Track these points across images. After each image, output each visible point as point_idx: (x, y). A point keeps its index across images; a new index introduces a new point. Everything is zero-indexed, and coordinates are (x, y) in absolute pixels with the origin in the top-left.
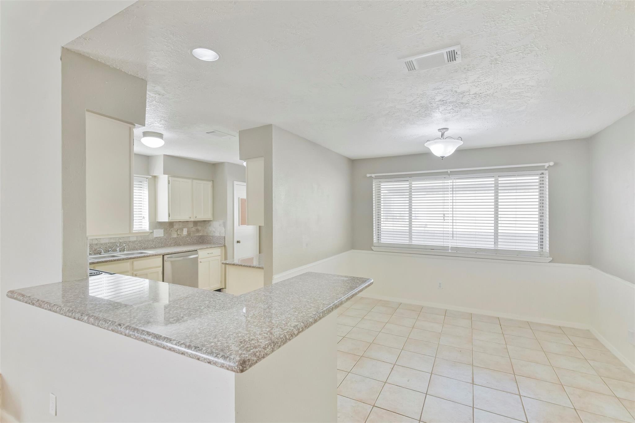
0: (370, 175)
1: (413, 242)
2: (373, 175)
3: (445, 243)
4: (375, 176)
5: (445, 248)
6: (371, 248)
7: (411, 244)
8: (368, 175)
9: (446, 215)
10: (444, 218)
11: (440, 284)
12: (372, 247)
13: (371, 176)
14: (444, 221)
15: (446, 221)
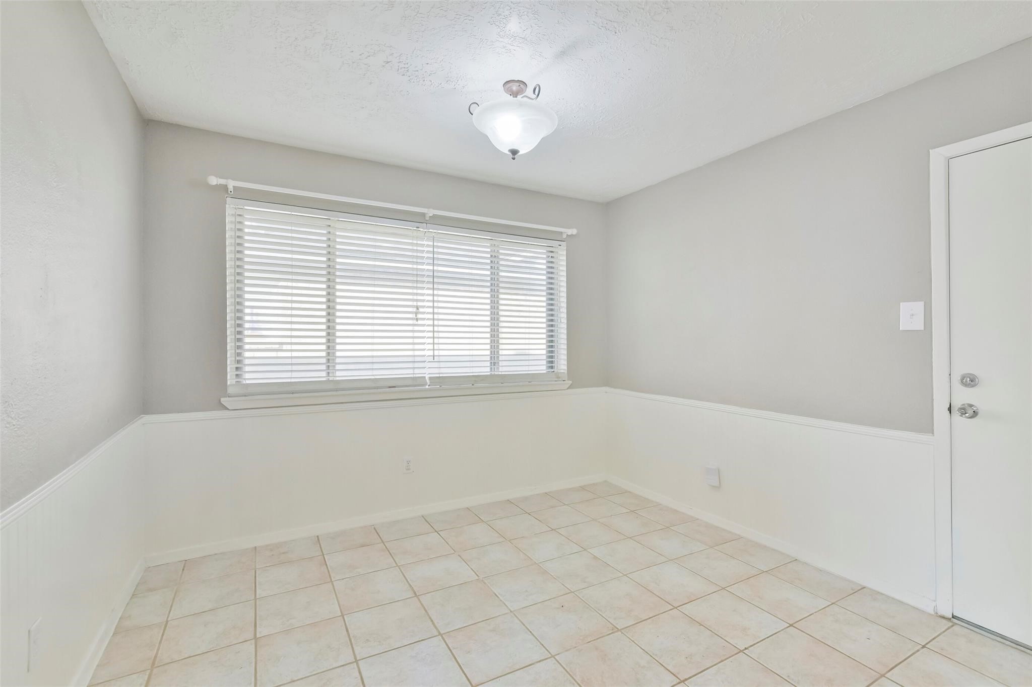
0: (222, 181)
2: (231, 184)
3: (417, 371)
5: (417, 382)
6: (220, 400)
8: (213, 181)
9: (421, 310)
10: (416, 316)
11: (408, 462)
12: (222, 399)
14: (416, 323)
15: (420, 322)
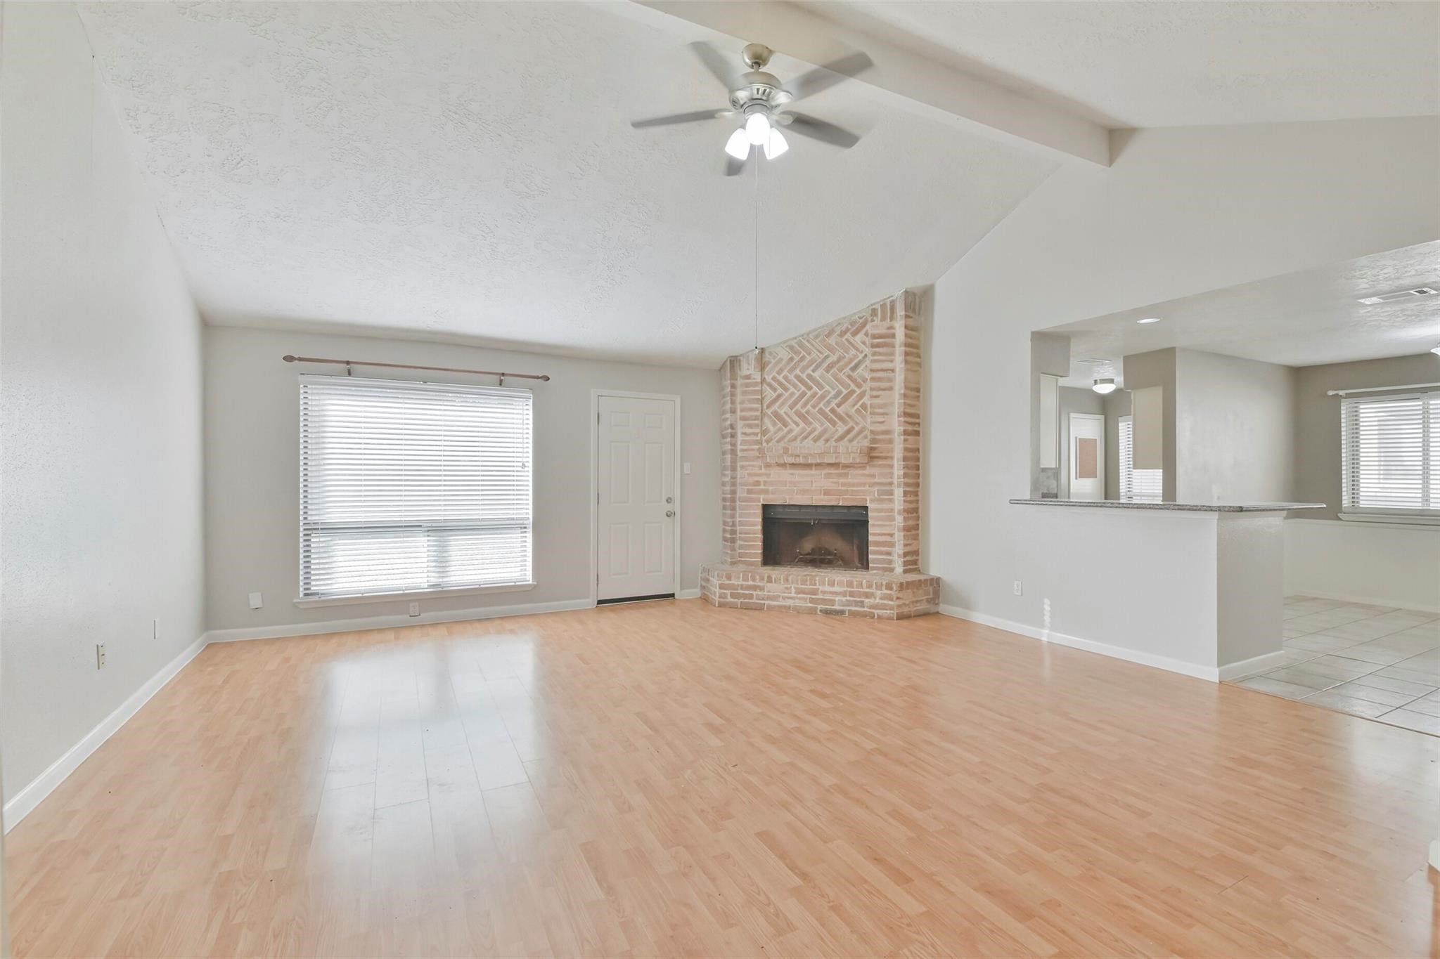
0: (1336, 392)
1: (1431, 505)
2: (1341, 393)
4: (1346, 394)
6: (1337, 515)
7: (1428, 508)
8: (1331, 393)
13: (1337, 394)
